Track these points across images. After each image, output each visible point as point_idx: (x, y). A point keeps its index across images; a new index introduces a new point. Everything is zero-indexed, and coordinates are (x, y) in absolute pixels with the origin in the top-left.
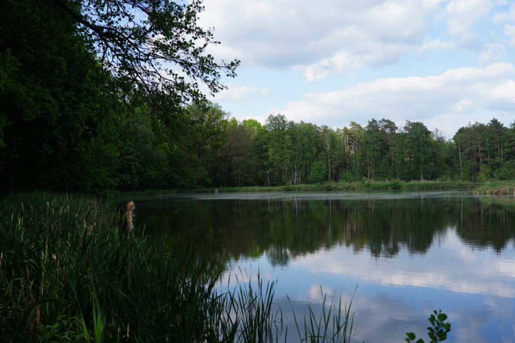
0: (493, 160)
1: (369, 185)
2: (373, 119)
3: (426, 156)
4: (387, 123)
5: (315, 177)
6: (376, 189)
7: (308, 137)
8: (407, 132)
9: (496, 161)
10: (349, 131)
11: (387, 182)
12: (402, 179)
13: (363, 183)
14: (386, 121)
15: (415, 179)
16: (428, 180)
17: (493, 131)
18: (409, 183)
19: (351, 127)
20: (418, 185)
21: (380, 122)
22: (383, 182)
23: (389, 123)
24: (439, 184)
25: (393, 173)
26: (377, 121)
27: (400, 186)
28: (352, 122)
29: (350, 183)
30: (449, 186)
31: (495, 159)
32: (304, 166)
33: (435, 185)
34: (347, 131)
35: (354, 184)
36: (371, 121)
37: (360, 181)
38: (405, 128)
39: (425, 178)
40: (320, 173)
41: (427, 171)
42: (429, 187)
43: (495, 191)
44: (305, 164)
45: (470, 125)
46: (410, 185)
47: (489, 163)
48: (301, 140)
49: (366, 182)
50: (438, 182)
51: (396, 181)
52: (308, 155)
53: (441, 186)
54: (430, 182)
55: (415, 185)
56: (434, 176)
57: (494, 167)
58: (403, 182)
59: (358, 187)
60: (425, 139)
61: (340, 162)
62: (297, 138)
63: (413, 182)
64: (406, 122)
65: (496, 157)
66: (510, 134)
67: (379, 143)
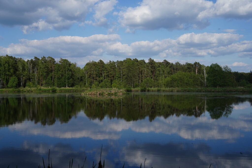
0: (99, 78)
1: (40, 89)
2: (44, 56)
3: (69, 76)
4: (51, 59)
5: (11, 85)
6: (44, 91)
7: (8, 64)
8: (61, 64)
9: (101, 79)
10: (33, 61)
11: (50, 88)
12: (57, 87)
13: (38, 88)
14: (50, 58)
15: (63, 87)
16: (70, 87)
17: (100, 65)
18: (60, 89)
19: (35, 60)
20: (65, 90)
21: (47, 58)
22: (48, 88)
23: (52, 59)
24: (74, 89)
25: (53, 83)
26: (46, 57)
27: (56, 90)
28: (35, 57)
29: (31, 88)
30: (79, 90)
31: (100, 78)
32: (5, 79)
33: (72, 89)
34: (32, 62)
35: (33, 89)
36: (43, 57)
37: (36, 87)
38: (60, 62)
39: (68, 86)
40: (14, 83)
41: (69, 83)
42: (69, 91)
43: (90, 93)
44: (6, 78)
45: (90, 62)
46: (61, 90)
47: (98, 80)
48: (4, 65)
49: (39, 88)
50: (74, 88)
51: (54, 87)
52: (8, 73)
53: (75, 90)
54: (71, 88)
55: (63, 90)
56: (72, 85)
57: (100, 81)
58: (58, 88)
59: (34, 90)
60: (68, 67)
61: (27, 77)
62: (2, 64)
63: (62, 88)
64: (60, 59)
65: (101, 77)
66: (107, 67)
67: (46, 68)
